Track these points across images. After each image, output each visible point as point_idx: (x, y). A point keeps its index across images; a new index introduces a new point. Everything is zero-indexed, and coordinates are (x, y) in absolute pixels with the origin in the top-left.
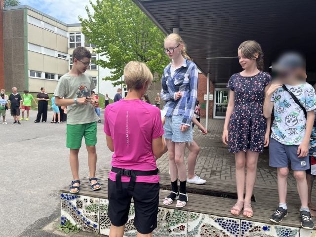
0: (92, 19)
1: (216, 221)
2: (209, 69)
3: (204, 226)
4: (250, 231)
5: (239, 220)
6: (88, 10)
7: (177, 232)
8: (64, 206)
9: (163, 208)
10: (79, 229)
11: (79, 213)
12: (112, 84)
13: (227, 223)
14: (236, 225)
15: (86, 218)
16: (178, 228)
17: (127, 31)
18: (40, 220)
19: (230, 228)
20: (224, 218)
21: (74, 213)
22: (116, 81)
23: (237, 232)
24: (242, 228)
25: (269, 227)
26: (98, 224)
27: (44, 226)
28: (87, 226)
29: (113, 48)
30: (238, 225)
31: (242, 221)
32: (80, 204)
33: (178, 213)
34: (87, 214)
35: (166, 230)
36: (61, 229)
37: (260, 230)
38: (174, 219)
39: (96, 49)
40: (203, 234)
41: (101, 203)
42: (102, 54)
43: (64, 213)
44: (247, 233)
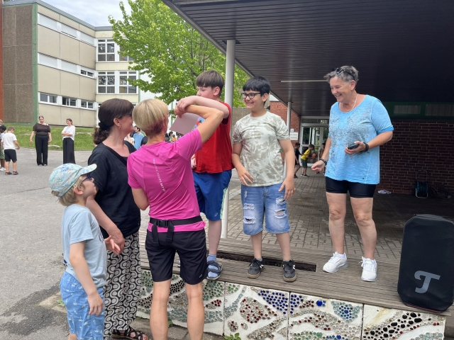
0: (129, 20)
1: (259, 294)
2: (289, 96)
3: (245, 300)
4: (301, 307)
5: (288, 293)
6: (122, 8)
7: (212, 308)
13: (272, 297)
14: (283, 298)
16: (212, 303)
17: (177, 40)
18: (36, 293)
19: (276, 303)
20: (270, 290)
23: (285, 308)
24: (291, 303)
25: (325, 302)
27: (41, 301)
29: (157, 64)
30: (287, 299)
31: (292, 294)
33: (212, 284)
37: (313, 306)
38: (208, 292)
39: (134, 65)
40: (244, 311)
42: (142, 71)
44: (297, 310)
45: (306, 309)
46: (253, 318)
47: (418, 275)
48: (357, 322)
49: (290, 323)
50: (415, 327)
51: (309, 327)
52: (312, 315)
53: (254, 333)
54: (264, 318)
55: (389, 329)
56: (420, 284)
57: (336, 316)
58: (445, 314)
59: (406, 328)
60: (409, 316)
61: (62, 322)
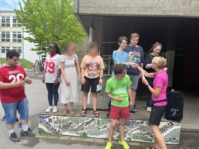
0: (23, 10)
2: (100, 47)
4: (135, 124)
6: (20, 4)
7: (103, 129)
8: (41, 122)
9: (96, 118)
10: (50, 134)
11: (50, 125)
12: (37, 53)
15: (54, 127)
16: (103, 127)
19: (127, 124)
21: (47, 125)
23: (130, 125)
24: (132, 123)
25: (143, 122)
26: (61, 130)
28: (54, 131)
29: (39, 31)
30: (130, 122)
31: (132, 120)
32: (50, 121)
33: (103, 120)
34: (54, 125)
35: (97, 128)
36: (40, 135)
37: (139, 124)
38: (101, 123)
39: (25, 30)
41: (63, 119)
42: (30, 33)
43: (40, 126)
44: (134, 126)
45: (137, 125)
46: (118, 131)
47: (172, 110)
49: (132, 131)
50: (172, 127)
51: (138, 131)
52: (139, 127)
53: (119, 136)
55: (164, 129)
56: (173, 113)
58: (181, 122)
59: (169, 128)
60: (170, 124)
61: (44, 141)
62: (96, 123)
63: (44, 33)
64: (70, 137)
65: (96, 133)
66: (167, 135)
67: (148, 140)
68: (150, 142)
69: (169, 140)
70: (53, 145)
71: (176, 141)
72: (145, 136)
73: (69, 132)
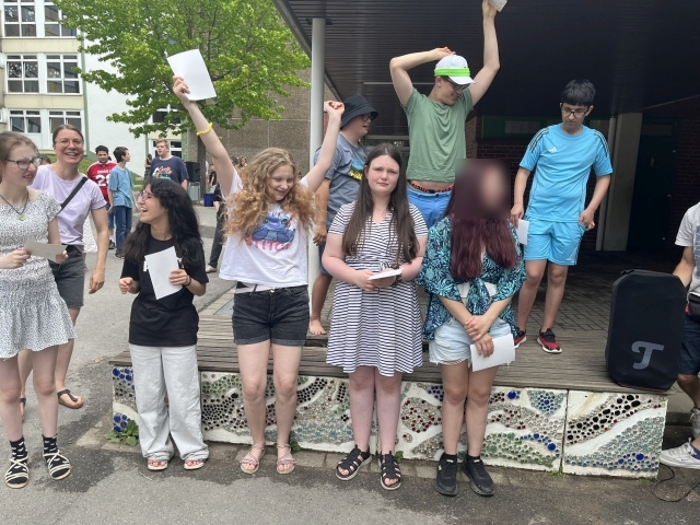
1: (430, 392)
3: (409, 402)
8: (120, 393)
9: (331, 378)
12: (131, 131)
22: (142, 125)
27: (77, 439)
29: (135, 44)
35: (337, 417)
36: (118, 440)
37: (503, 400)
40: (407, 418)
42: (103, 55)
43: (119, 408)
45: (494, 404)
46: (420, 425)
47: (635, 347)
48: (560, 413)
50: (632, 413)
51: (498, 428)
52: (501, 412)
53: (422, 445)
54: (436, 424)
55: (600, 419)
56: (639, 358)
57: (534, 409)
58: (668, 392)
59: (621, 415)
60: (625, 400)
61: (130, 465)
62: (334, 396)
63: (156, 54)
64: (233, 449)
65: (333, 434)
66: (614, 442)
67: (536, 462)
68: (542, 468)
69: (621, 461)
70: (163, 484)
71: (646, 467)
72: (522, 446)
73: (228, 430)
